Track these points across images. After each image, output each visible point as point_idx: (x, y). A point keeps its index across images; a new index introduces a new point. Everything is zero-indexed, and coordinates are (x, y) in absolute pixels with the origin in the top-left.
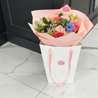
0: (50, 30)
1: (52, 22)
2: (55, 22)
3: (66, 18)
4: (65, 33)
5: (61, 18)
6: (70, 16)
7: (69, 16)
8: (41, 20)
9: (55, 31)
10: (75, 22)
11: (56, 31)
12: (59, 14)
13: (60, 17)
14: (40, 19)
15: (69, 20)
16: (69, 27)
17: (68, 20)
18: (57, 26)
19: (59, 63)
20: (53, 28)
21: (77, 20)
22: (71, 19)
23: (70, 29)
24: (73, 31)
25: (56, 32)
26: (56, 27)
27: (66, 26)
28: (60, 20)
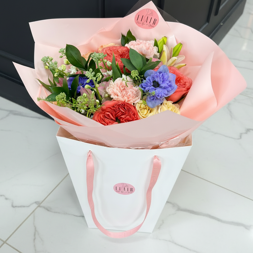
0: (89, 91)
1: (99, 64)
2: (109, 63)
3: (144, 48)
4: (139, 103)
5: (128, 50)
6: (158, 43)
7: (156, 44)
8: (61, 54)
9: (107, 95)
10: (176, 66)
11: (109, 96)
12: (123, 36)
13: (126, 45)
14: (58, 50)
15: (155, 56)
16: (156, 85)
17: (152, 56)
18: (114, 78)
19: (118, 188)
20: (97, 85)
21: (183, 58)
22: (161, 52)
23: (158, 90)
24: (168, 99)
25: (109, 98)
26: (111, 82)
27: (145, 79)
28: (126, 55)
